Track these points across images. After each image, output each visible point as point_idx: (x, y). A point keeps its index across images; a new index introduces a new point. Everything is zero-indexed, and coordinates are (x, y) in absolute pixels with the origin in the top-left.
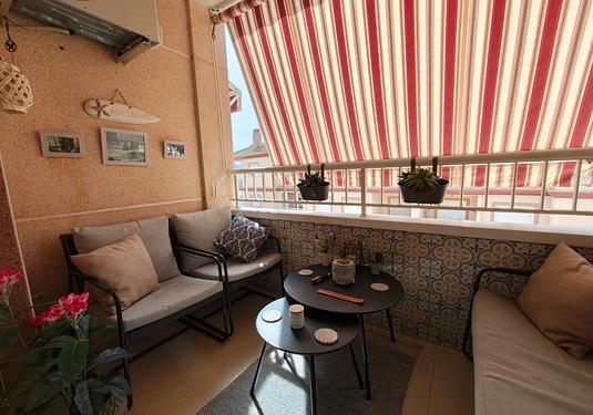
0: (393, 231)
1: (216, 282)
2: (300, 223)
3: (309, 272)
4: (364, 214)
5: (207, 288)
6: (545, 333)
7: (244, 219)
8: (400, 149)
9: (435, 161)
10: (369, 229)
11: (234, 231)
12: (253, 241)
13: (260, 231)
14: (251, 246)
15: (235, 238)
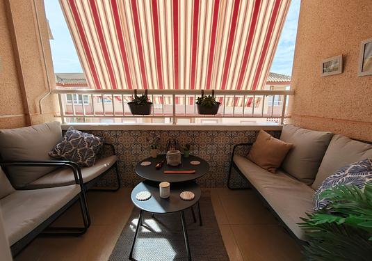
0: (193, 131)
1: (73, 186)
2: (130, 131)
3: (148, 163)
5: (67, 193)
6: (262, 167)
7: (79, 132)
8: (201, 85)
9: (213, 92)
10: (179, 131)
11: (70, 142)
12: (91, 148)
13: (96, 141)
14: (91, 153)
15: (73, 148)
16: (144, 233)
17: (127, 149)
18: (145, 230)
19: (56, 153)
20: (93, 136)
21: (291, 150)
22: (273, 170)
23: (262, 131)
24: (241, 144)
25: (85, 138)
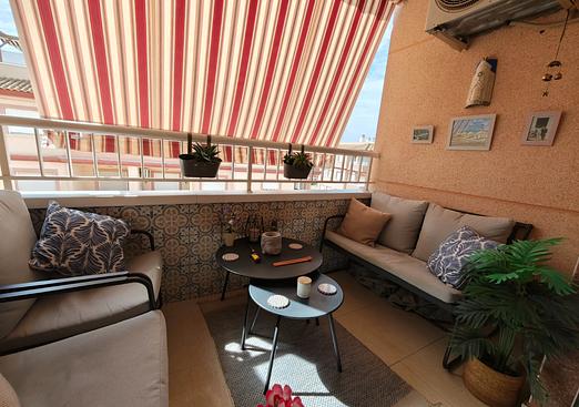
2: (179, 206)
3: (234, 256)
4: (249, 190)
7: (77, 213)
9: (303, 148)
11: (72, 234)
12: (117, 242)
13: (120, 227)
14: (118, 251)
15: (83, 246)
16: (257, 357)
17: (172, 237)
18: (254, 354)
19: (47, 261)
20: (109, 218)
21: (389, 221)
22: (372, 243)
23: (354, 199)
24: (334, 217)
25: (99, 223)
